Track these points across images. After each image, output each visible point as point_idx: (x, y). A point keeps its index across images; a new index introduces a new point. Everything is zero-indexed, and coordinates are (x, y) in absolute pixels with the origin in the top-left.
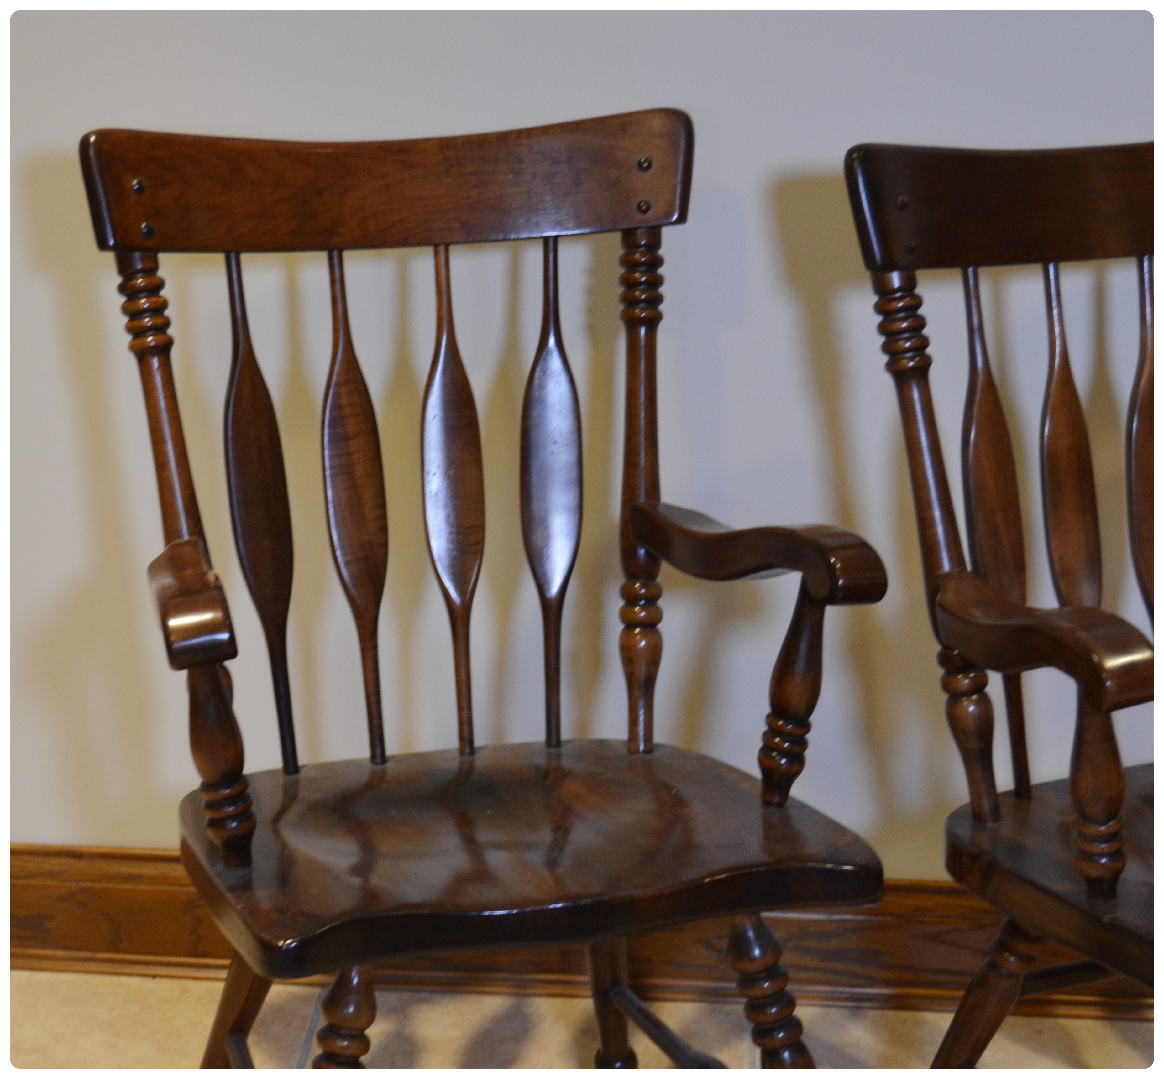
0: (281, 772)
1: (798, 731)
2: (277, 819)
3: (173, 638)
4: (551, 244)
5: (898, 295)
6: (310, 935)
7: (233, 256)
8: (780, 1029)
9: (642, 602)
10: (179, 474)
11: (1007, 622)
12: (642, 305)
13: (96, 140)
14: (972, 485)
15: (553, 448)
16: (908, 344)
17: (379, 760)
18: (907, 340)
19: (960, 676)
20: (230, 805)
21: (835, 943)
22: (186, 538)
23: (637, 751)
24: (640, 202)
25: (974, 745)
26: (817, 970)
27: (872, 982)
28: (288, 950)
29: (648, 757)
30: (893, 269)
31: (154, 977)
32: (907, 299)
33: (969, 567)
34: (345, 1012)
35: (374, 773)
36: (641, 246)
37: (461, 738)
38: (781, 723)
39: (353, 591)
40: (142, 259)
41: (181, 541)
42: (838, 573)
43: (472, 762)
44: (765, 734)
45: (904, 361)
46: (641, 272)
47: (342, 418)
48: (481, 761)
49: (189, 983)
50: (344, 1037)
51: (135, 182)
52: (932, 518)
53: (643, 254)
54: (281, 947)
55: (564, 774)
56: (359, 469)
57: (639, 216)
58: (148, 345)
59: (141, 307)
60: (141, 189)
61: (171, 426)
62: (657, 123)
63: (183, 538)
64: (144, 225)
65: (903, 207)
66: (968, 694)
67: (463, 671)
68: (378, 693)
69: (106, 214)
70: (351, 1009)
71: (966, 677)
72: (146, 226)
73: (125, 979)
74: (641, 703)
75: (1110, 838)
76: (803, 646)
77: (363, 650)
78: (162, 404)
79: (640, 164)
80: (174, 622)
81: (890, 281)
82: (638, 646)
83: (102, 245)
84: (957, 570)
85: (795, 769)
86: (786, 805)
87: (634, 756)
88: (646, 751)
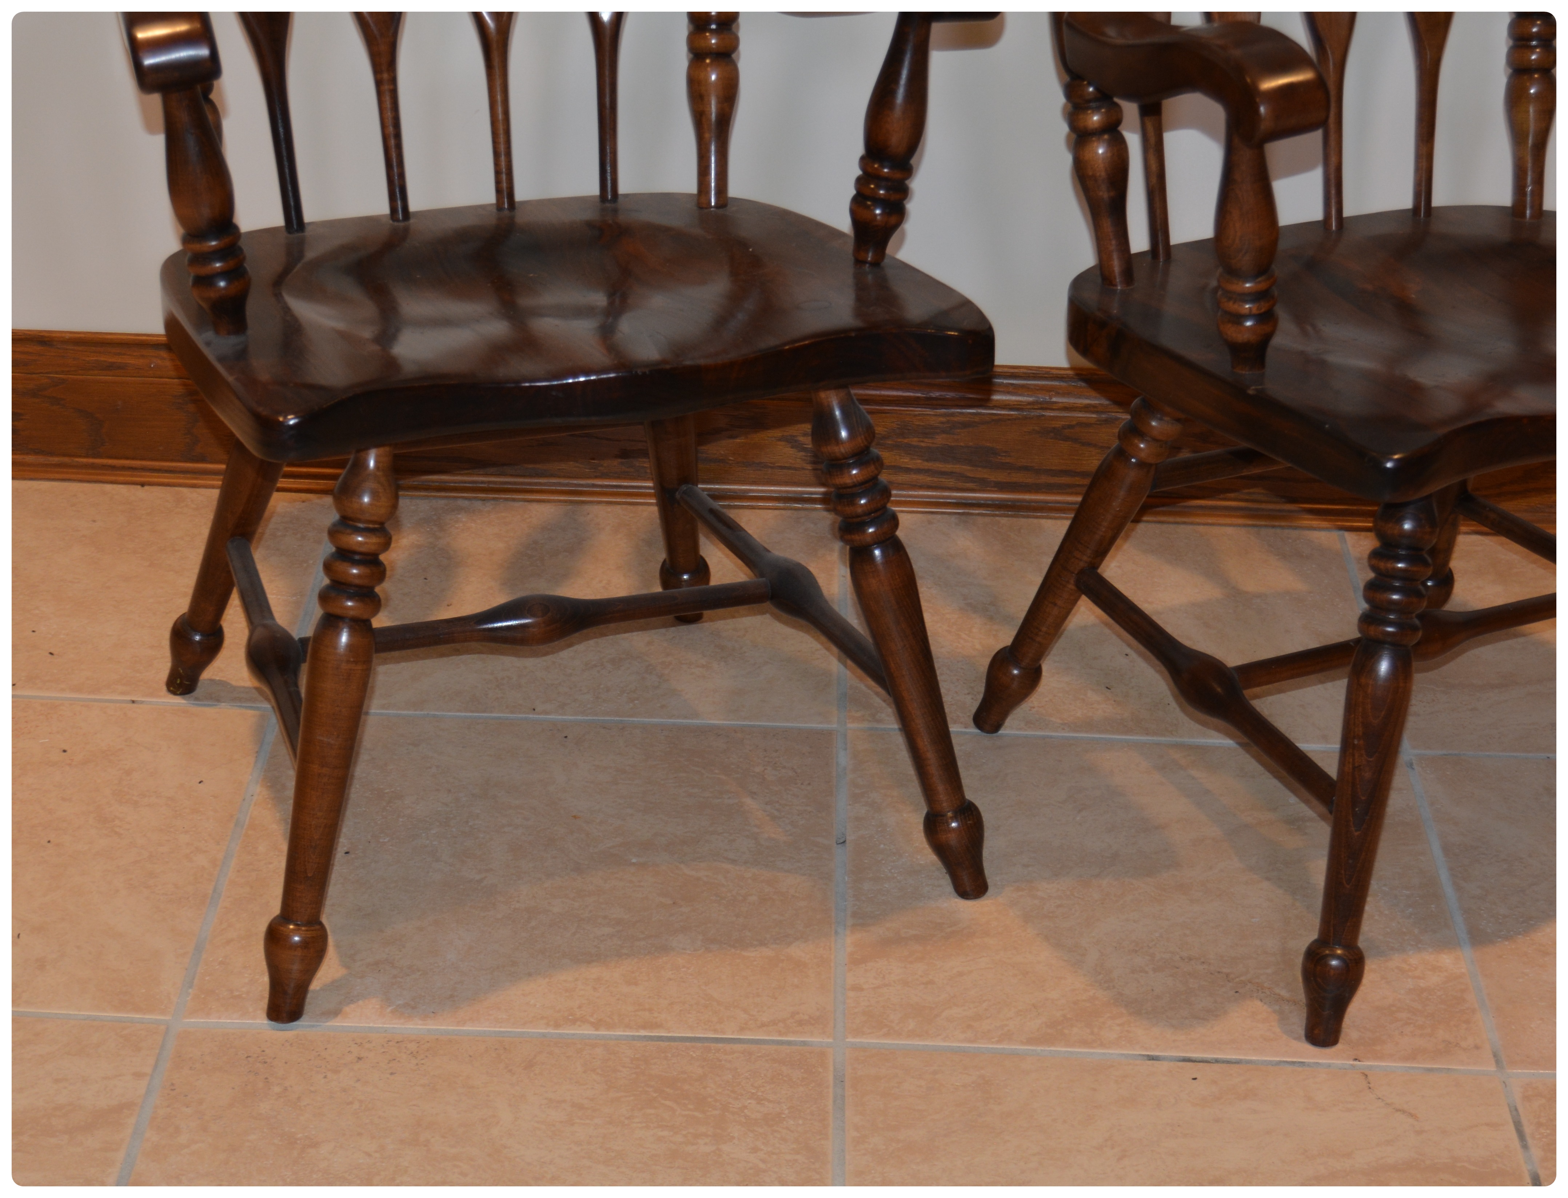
0: (284, 229)
1: (898, 175)
2: (278, 282)
3: (140, 52)
6: (316, 409)
8: (869, 524)
9: (713, 27)
11: (1148, 40)
17: (400, 215)
19: (1090, 111)
20: (219, 260)
21: (940, 440)
23: (708, 206)
25: (1104, 194)
26: (919, 471)
27: (983, 485)
29: (720, 211)
31: (143, 485)
34: (360, 502)
35: (395, 231)
37: (499, 191)
38: (876, 166)
43: (512, 218)
44: (859, 180)
48: (521, 218)
49: (185, 490)
50: (359, 530)
55: (622, 229)
66: (1098, 133)
68: (398, 136)
70: (366, 499)
71: (1096, 112)
73: (108, 487)
74: (713, 148)
75: (1260, 295)
77: (379, 83)
82: (709, 80)
85: (893, 220)
86: (883, 264)
87: (706, 211)
88: (717, 206)
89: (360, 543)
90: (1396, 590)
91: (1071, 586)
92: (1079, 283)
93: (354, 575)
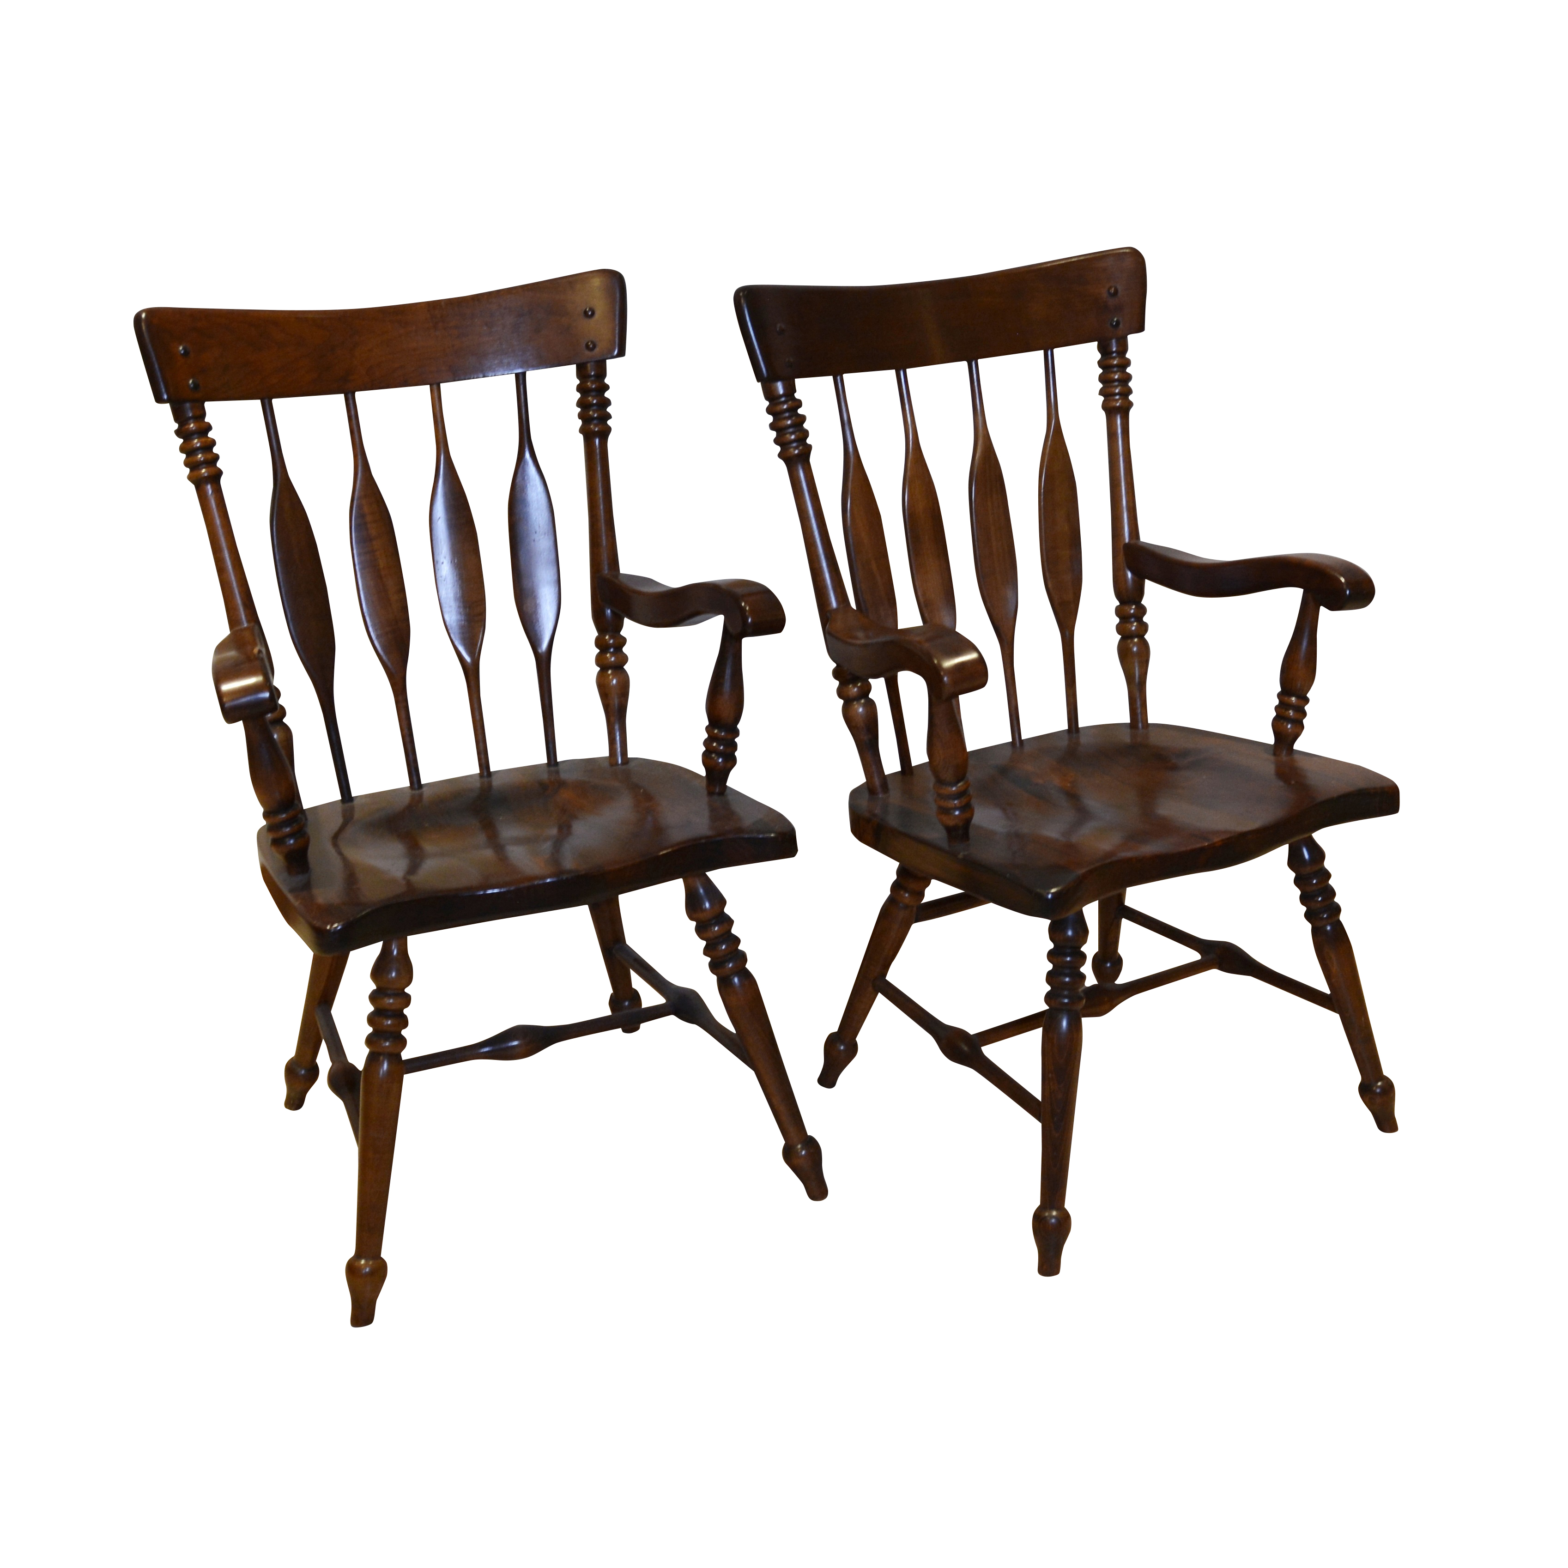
0: (338, 803)
1: (729, 737)
2: (336, 837)
3: (225, 700)
4: (521, 377)
5: (783, 399)
6: (351, 919)
7: (266, 401)
8: (729, 961)
9: (612, 650)
10: (235, 576)
11: (883, 640)
12: (595, 422)
13: (146, 316)
14: (851, 540)
15: (536, 537)
16: (793, 437)
17: (416, 786)
18: (792, 433)
19: (851, 686)
20: (287, 826)
22: (246, 625)
23: (617, 764)
24: (588, 343)
25: (865, 738)
28: (336, 932)
29: (624, 767)
30: (777, 380)
32: (790, 403)
33: (853, 605)
34: (390, 977)
35: (413, 797)
36: (591, 376)
37: (480, 765)
38: (716, 731)
39: (384, 658)
40: (192, 409)
41: (242, 627)
42: (747, 614)
43: (490, 782)
44: (706, 741)
45: (792, 450)
46: (592, 396)
47: (366, 523)
48: (496, 782)
50: (389, 996)
51: (181, 348)
52: (821, 567)
53: (592, 383)
54: (329, 930)
55: (561, 784)
56: (382, 563)
57: (587, 352)
58: (203, 476)
59: (195, 446)
60: (186, 353)
61: (226, 538)
62: (597, 282)
63: (244, 625)
64: (191, 381)
65: (782, 331)
66: (857, 698)
67: (477, 714)
68: (411, 735)
69: (159, 374)
70: (394, 974)
71: (855, 686)
72: (192, 382)
74: (617, 727)
75: (960, 795)
76: (728, 672)
78: (218, 521)
79: (586, 313)
80: (226, 687)
81: (776, 389)
82: (612, 684)
83: (159, 399)
84: (842, 606)
85: (729, 765)
86: (725, 793)
87: (615, 768)
88: (623, 763)
89: (391, 1004)
90: (1066, 975)
91: (870, 989)
92: (855, 795)
93: (390, 1025)
